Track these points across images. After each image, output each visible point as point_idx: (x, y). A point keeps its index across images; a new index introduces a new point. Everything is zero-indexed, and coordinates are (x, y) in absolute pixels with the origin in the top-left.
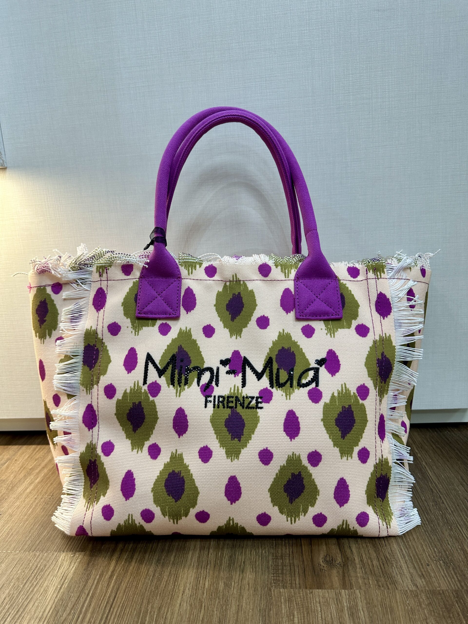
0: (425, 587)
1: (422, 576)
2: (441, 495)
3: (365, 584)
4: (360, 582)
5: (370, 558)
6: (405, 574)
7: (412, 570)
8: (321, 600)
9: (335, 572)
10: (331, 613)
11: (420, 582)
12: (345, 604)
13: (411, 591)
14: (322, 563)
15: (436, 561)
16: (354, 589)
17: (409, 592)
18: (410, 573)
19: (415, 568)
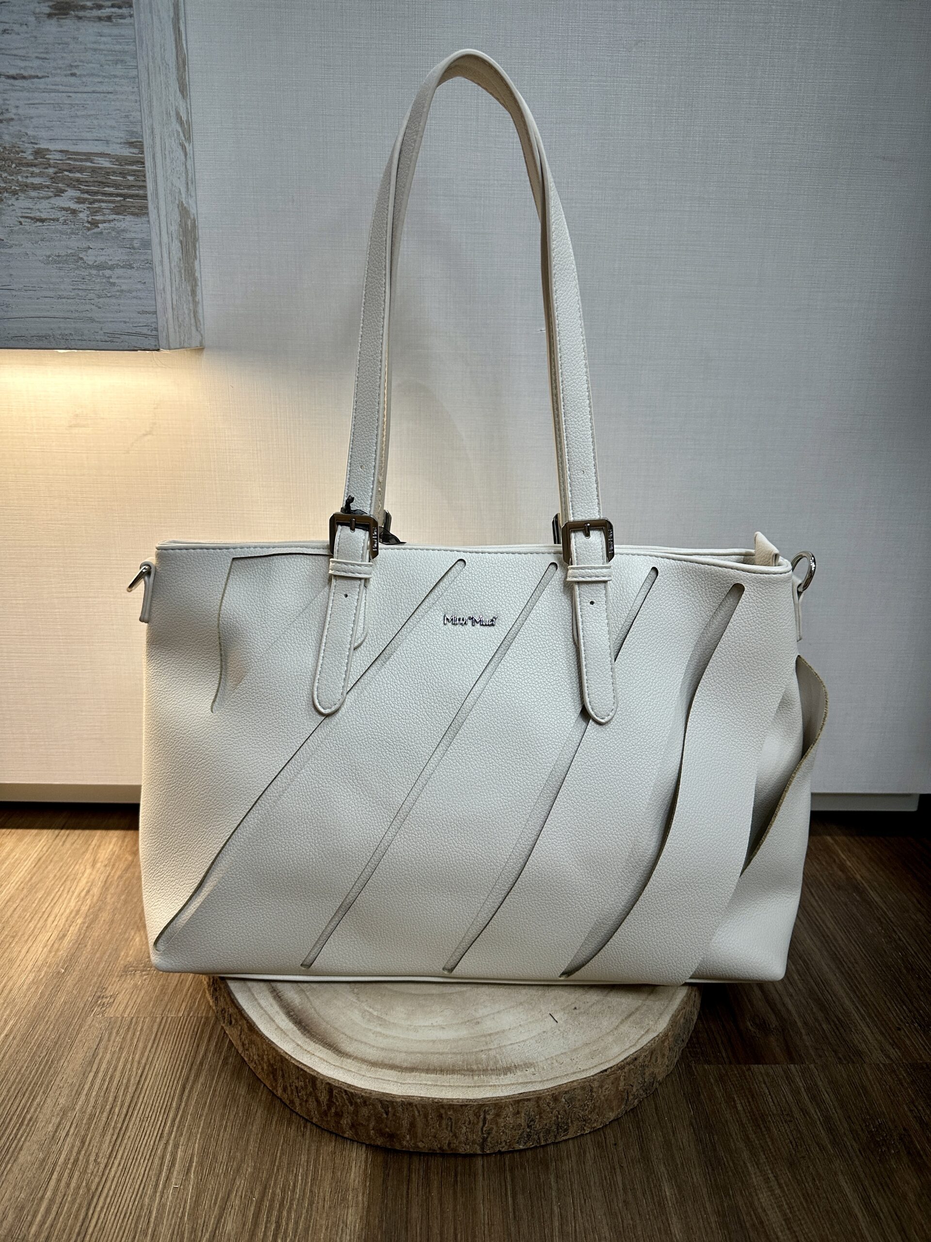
0: (901, 1060)
1: (894, 1044)
2: (895, 928)
3: (820, 1056)
4: (813, 1054)
5: (816, 1020)
6: (871, 1041)
7: (880, 1038)
8: (766, 1078)
9: (772, 1039)
10: (784, 1096)
11: (894, 1053)
12: (801, 1085)
13: (884, 1065)
14: (752, 1030)
15: (908, 1023)
16: (807, 1063)
17: (881, 1066)
18: (876, 1040)
19: (882, 1033)
